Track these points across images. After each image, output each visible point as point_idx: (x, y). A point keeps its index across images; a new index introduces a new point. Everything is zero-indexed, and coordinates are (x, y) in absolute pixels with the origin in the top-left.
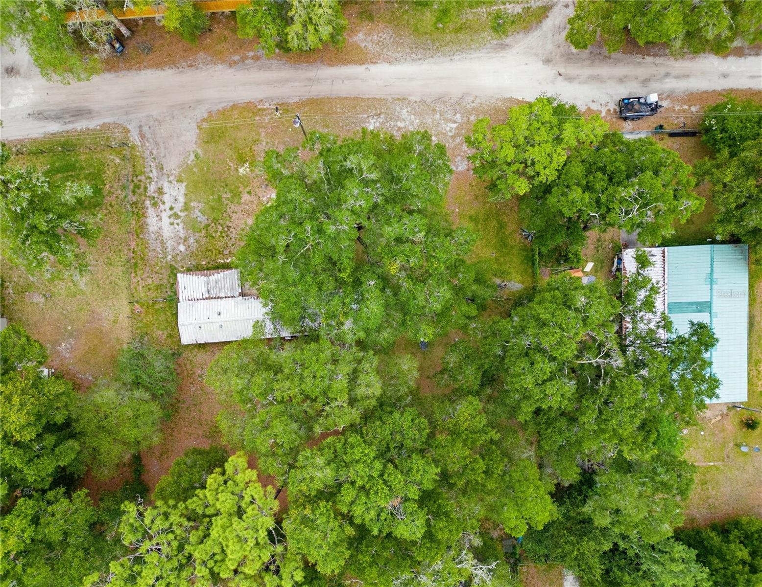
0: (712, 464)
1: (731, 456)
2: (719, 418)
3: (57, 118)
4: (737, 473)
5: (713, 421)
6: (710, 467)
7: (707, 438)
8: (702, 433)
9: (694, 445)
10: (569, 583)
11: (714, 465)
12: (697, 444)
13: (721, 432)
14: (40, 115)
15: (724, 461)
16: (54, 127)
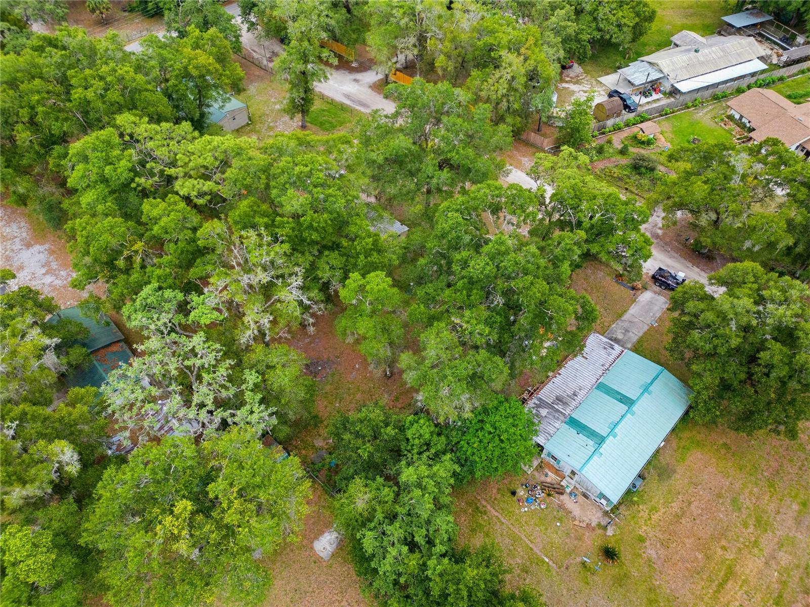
0: (547, 560)
1: (571, 569)
2: (584, 525)
3: (351, 100)
4: (565, 592)
5: (577, 523)
6: (543, 562)
7: (559, 532)
8: (558, 524)
9: (543, 528)
10: (328, 538)
11: (548, 563)
12: (546, 529)
13: (576, 539)
14: (347, 96)
15: (560, 568)
16: (347, 102)
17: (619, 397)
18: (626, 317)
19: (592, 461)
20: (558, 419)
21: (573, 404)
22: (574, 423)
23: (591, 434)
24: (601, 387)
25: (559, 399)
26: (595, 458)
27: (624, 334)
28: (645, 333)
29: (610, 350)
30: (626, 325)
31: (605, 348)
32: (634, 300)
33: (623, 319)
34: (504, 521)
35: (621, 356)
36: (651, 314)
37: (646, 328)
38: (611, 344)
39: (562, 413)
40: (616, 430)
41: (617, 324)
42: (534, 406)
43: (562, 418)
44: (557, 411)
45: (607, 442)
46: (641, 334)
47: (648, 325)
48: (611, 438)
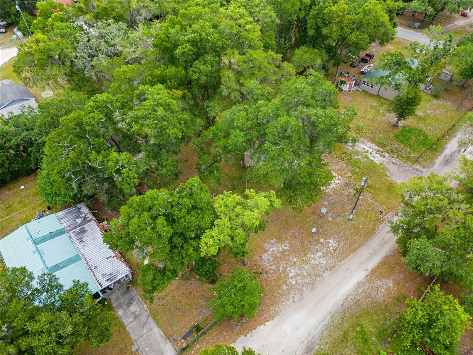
3: (451, 155)
17: (61, 266)
18: (152, 323)
19: (26, 233)
20: (69, 226)
21: (74, 238)
22: (60, 233)
23: (44, 239)
24: (77, 258)
25: (83, 231)
26: (28, 235)
27: (133, 313)
28: (128, 334)
29: (108, 277)
30: (143, 318)
31: (111, 274)
32: (169, 337)
33: (150, 318)
34: (38, 202)
35: (97, 283)
36: (147, 349)
37: (133, 337)
38: (112, 280)
39: (72, 230)
40: (37, 254)
41: (146, 311)
42: (86, 217)
43: (68, 228)
44: (75, 228)
45: (33, 246)
46: (128, 328)
47: (136, 341)
48: (34, 249)
